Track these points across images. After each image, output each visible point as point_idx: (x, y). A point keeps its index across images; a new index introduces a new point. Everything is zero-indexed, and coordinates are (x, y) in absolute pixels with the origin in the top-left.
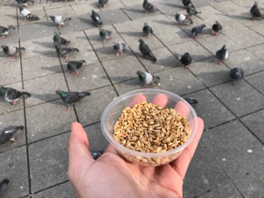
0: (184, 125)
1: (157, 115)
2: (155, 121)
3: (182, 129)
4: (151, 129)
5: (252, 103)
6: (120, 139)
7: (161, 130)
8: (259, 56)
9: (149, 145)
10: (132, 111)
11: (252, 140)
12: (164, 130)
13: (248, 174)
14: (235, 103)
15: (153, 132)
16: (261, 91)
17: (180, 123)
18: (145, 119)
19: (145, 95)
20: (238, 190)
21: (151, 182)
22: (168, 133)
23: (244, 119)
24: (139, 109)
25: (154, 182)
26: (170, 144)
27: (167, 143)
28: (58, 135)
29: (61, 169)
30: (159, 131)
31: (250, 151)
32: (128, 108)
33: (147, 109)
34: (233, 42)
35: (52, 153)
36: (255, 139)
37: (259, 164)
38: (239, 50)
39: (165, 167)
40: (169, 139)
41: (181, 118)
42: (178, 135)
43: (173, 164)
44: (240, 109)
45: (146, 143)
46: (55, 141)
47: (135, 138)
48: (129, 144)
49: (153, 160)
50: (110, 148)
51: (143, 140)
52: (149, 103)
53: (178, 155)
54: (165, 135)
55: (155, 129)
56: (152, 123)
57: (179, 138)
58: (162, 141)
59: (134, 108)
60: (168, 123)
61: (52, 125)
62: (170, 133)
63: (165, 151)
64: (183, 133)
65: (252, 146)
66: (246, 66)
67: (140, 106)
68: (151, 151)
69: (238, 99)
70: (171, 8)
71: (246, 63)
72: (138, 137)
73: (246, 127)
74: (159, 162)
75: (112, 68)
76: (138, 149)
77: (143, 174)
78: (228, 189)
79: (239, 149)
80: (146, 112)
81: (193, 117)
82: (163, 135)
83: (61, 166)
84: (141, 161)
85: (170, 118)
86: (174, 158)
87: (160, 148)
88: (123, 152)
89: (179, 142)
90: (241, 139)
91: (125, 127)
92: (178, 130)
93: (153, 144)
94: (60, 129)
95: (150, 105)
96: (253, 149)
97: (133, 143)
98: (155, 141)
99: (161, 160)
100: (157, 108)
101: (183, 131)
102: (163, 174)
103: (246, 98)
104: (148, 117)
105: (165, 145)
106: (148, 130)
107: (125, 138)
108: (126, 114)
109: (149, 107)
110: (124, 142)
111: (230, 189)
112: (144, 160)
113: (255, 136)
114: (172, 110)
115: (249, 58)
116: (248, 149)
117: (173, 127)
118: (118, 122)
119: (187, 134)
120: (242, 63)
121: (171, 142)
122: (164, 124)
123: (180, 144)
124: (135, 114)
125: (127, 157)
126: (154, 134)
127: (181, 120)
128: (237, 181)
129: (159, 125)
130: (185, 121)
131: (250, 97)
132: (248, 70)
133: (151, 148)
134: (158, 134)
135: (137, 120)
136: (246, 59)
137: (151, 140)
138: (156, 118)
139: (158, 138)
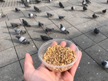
0: (73, 54)
1: (62, 50)
2: (61, 53)
3: (72, 56)
4: (59, 56)
5: (88, 44)
6: (46, 61)
7: (64, 56)
8: (90, 25)
9: (59, 63)
10: (51, 48)
11: (89, 59)
12: (65, 56)
13: (89, 72)
14: (82, 44)
15: (60, 57)
16: (91, 38)
17: (72, 53)
18: (57, 52)
19: (57, 42)
20: (85, 79)
21: (60, 79)
22: (67, 57)
23: (86, 50)
24: (54, 48)
25: (61, 79)
26: (67, 62)
27: (66, 62)
28: (9, 64)
29: (10, 80)
30: (63, 56)
31: (89, 63)
32: (50, 47)
33: (58, 48)
34: (79, 20)
35: (6, 73)
36: (91, 58)
37: (93, 68)
38: (82, 23)
39: (66, 72)
40: (67, 60)
41: (72, 51)
42: (71, 58)
43: (69, 71)
44: (84, 46)
45: (57, 62)
46: (7, 67)
47: (53, 60)
48: (50, 63)
49: (60, 69)
50: (42, 65)
51: (56, 60)
52: (58, 45)
53: (71, 67)
54: (65, 58)
55: (61, 56)
56: (60, 53)
57: (72, 60)
58: (64, 61)
59: (52, 47)
60: (67, 53)
61: (6, 60)
62: (68, 57)
63: (65, 65)
64: (73, 57)
65: (89, 61)
66: (85, 29)
67: (55, 46)
68: (59, 65)
69: (83, 42)
70: (55, 7)
71: (85, 28)
72: (54, 59)
73: (87, 53)
74: (63, 70)
75: (32, 33)
76: (54, 65)
77: (56, 75)
78: (81, 80)
79: (85, 63)
80: (57, 49)
81: (77, 50)
82: (64, 58)
83: (10, 78)
84: (55, 69)
85: (67, 51)
86: (69, 68)
87: (63, 64)
88: (47, 66)
89: (71, 61)
90: (85, 58)
91: (49, 56)
92: (71, 56)
93: (60, 62)
94: (10, 61)
95: (59, 46)
96: (90, 62)
97: (52, 62)
98: (61, 61)
99: (64, 69)
100: (62, 47)
101: (73, 56)
102: (65, 75)
103: (86, 42)
104: (58, 51)
105: (66, 63)
106: (58, 56)
107: (48, 60)
108: (49, 50)
109: (59, 47)
110: (48, 62)
111: (82, 80)
112: (57, 69)
113: (90, 57)
114: (68, 48)
115: (86, 26)
116: (88, 62)
117: (69, 55)
118: (45, 53)
119: (75, 58)
120: (83, 28)
121: (68, 61)
122: (65, 54)
123: (72, 62)
124: (53, 50)
125: (49, 68)
126: (61, 58)
127: (72, 52)
128: (85, 76)
129: (63, 54)
130: (73, 52)
131: (87, 41)
132: (86, 31)
133: (60, 64)
134: (63, 58)
135: (54, 52)
136: (85, 27)
137: (60, 60)
138: (62, 51)
139: (62, 60)
